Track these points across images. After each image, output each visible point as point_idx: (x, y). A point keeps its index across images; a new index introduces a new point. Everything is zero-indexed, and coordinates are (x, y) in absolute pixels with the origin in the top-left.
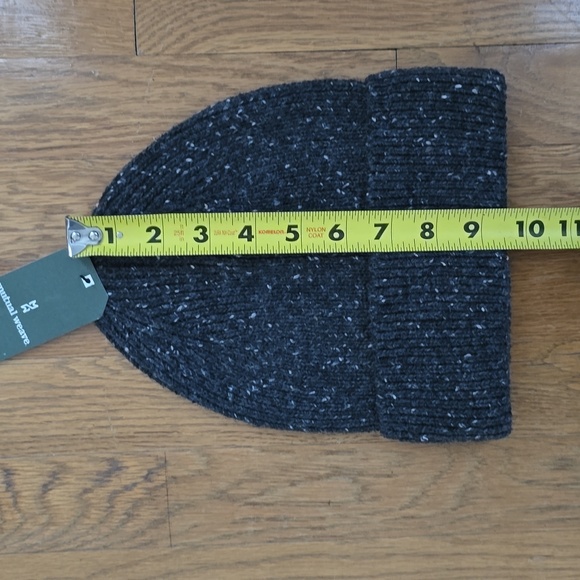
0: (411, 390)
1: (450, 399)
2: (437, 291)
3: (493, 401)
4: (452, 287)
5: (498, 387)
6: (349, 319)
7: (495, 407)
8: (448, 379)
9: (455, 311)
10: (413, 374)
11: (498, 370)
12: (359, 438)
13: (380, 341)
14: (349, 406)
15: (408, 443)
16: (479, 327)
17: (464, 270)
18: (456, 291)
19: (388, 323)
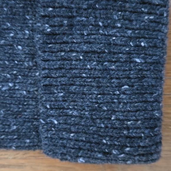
0: (72, 116)
1: (107, 127)
2: (101, 24)
3: (146, 131)
4: (115, 21)
5: (151, 118)
6: (20, 47)
7: (148, 137)
8: (105, 108)
9: (116, 45)
10: (75, 101)
11: (153, 102)
12: (28, 155)
13: (44, 69)
14: (15, 127)
15: (67, 162)
16: (138, 60)
17: (128, 5)
18: (119, 25)
19: (52, 52)
